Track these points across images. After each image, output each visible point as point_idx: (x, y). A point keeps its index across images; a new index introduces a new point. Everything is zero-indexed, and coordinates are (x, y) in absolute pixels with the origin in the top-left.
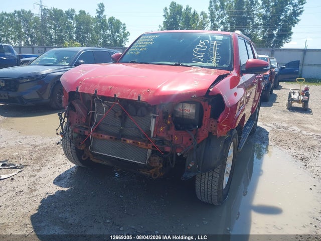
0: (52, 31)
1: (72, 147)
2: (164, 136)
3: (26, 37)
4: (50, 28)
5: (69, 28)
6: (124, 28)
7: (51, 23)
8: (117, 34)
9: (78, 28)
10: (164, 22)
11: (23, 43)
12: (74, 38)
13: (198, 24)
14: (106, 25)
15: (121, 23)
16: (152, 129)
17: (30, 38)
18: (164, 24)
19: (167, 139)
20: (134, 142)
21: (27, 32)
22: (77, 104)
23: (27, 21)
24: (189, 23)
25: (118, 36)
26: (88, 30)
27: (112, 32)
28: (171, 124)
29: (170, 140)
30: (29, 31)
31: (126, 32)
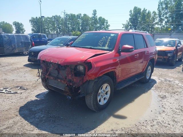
0: (70, 25)
3: (57, 29)
4: (69, 24)
5: (78, 24)
6: (107, 22)
7: (70, 22)
8: (103, 26)
9: (83, 23)
10: (130, 18)
11: (55, 32)
12: (80, 29)
13: (150, 19)
14: (97, 21)
15: (105, 20)
17: (59, 30)
18: (129, 20)
19: (72, 80)
20: (60, 81)
21: (58, 26)
23: (58, 21)
24: (144, 18)
25: (103, 27)
26: (87, 25)
27: (100, 25)
28: (73, 74)
30: (58, 25)
31: (108, 24)
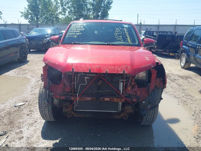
1: (49, 110)
2: (131, 92)
13: (53, 8)
16: (121, 89)
19: (133, 94)
20: (111, 99)
22: (65, 80)
24: (46, 6)
28: (135, 84)
29: (135, 94)
